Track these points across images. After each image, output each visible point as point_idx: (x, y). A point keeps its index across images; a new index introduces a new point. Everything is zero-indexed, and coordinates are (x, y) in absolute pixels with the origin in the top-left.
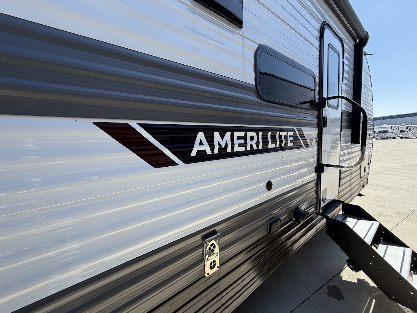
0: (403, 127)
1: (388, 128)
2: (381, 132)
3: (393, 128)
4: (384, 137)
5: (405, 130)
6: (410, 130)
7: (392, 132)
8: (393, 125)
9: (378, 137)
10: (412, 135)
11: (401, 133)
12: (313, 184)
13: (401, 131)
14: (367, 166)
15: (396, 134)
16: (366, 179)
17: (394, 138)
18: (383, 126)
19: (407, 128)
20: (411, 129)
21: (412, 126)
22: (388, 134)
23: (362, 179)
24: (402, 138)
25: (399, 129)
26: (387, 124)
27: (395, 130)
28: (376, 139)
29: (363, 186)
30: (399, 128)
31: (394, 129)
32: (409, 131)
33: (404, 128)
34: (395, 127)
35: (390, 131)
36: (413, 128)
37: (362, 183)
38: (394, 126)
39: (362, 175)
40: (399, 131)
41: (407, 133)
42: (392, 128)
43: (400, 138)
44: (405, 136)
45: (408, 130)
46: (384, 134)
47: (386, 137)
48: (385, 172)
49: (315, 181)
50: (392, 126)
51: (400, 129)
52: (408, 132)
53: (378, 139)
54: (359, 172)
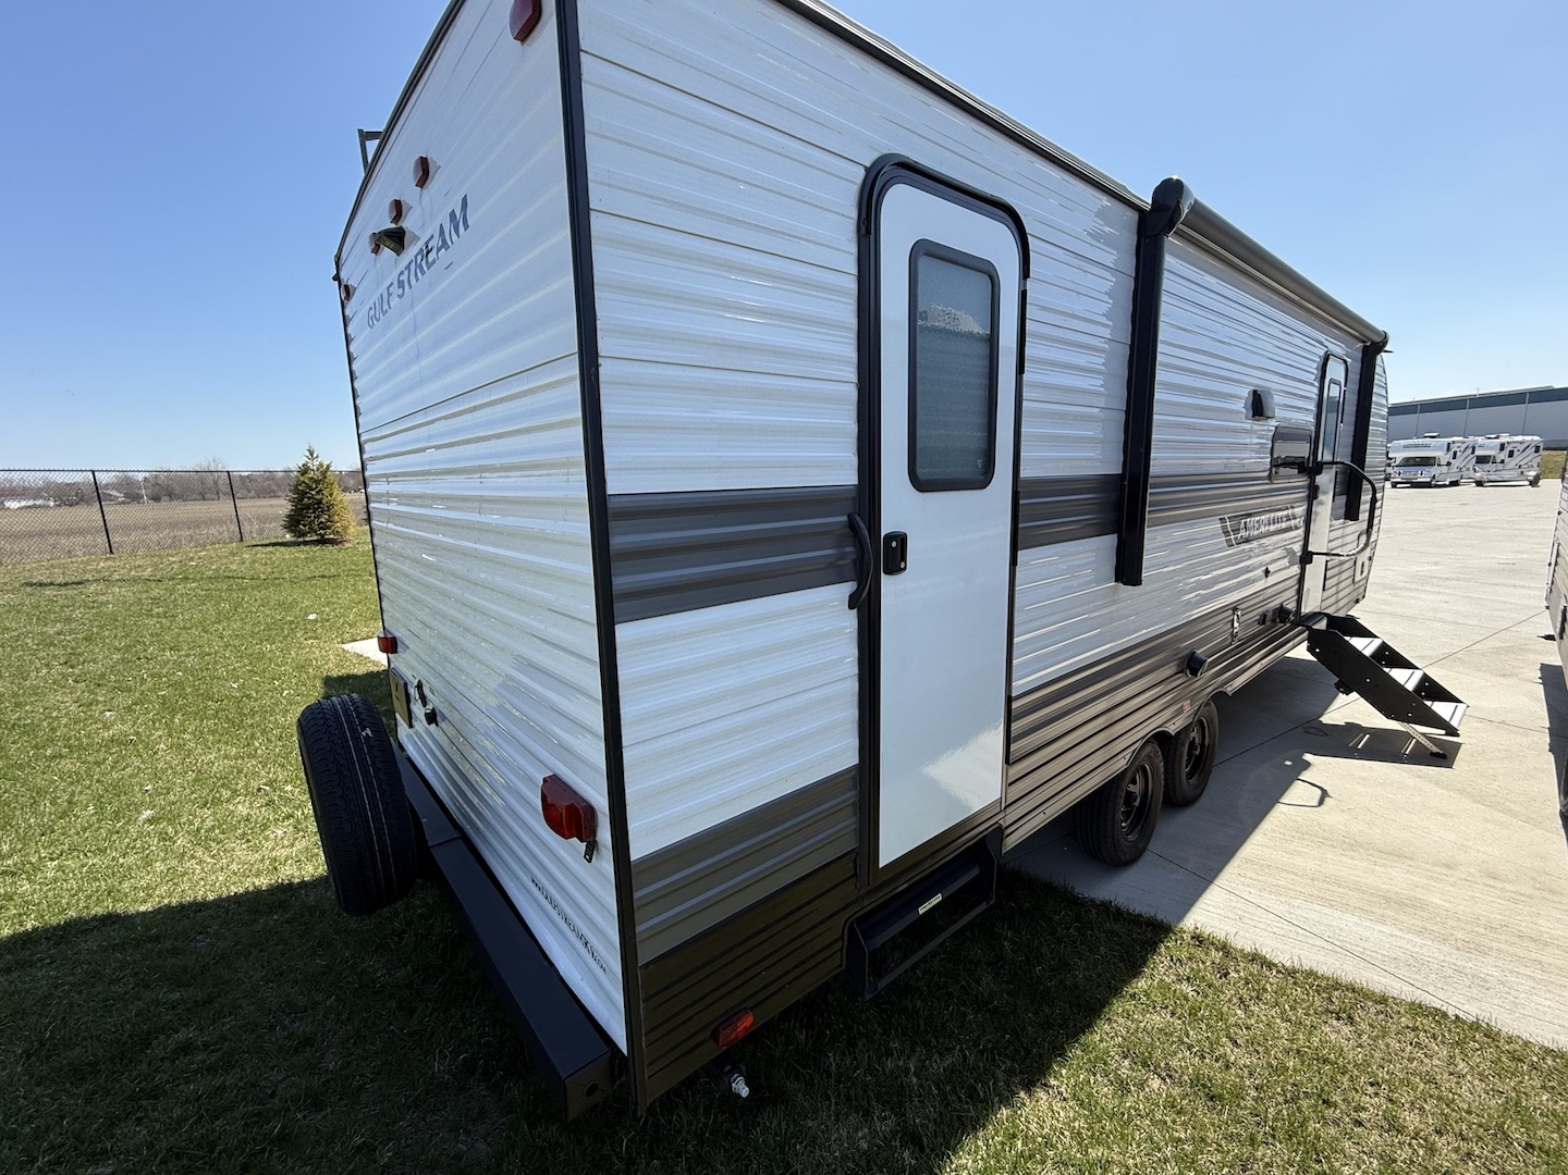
0: (1487, 445)
1: (1435, 448)
2: (1412, 462)
3: (1454, 448)
4: (1419, 480)
5: (1494, 457)
6: (1511, 454)
7: (1449, 464)
8: (1455, 439)
9: (1399, 480)
10: (1514, 474)
11: (1480, 465)
12: (1294, 581)
13: (1482, 460)
14: (1367, 563)
15: (1464, 469)
16: (1363, 588)
17: (1454, 484)
18: (1420, 441)
19: (1502, 447)
20: (1516, 453)
21: (1521, 443)
22: (1435, 470)
23: (1357, 586)
24: (1479, 484)
25: (1473, 452)
26: (1435, 434)
27: (1459, 454)
28: (1394, 485)
29: (1357, 601)
30: (1474, 449)
31: (1455, 453)
32: (1507, 460)
33: (1491, 448)
34: (1459, 444)
35: (1444, 457)
36: (1522, 447)
37: (1354, 596)
38: (1459, 442)
39: (1357, 579)
40: (1474, 460)
41: (1500, 466)
42: (1448, 449)
43: (1474, 484)
44: (1493, 477)
45: (1503, 455)
46: (1419, 469)
47: (1429, 480)
48: (1408, 585)
49: (1298, 577)
50: (1450, 440)
51: (1477, 453)
52: (1502, 462)
53: (1399, 486)
54: (1350, 572)
